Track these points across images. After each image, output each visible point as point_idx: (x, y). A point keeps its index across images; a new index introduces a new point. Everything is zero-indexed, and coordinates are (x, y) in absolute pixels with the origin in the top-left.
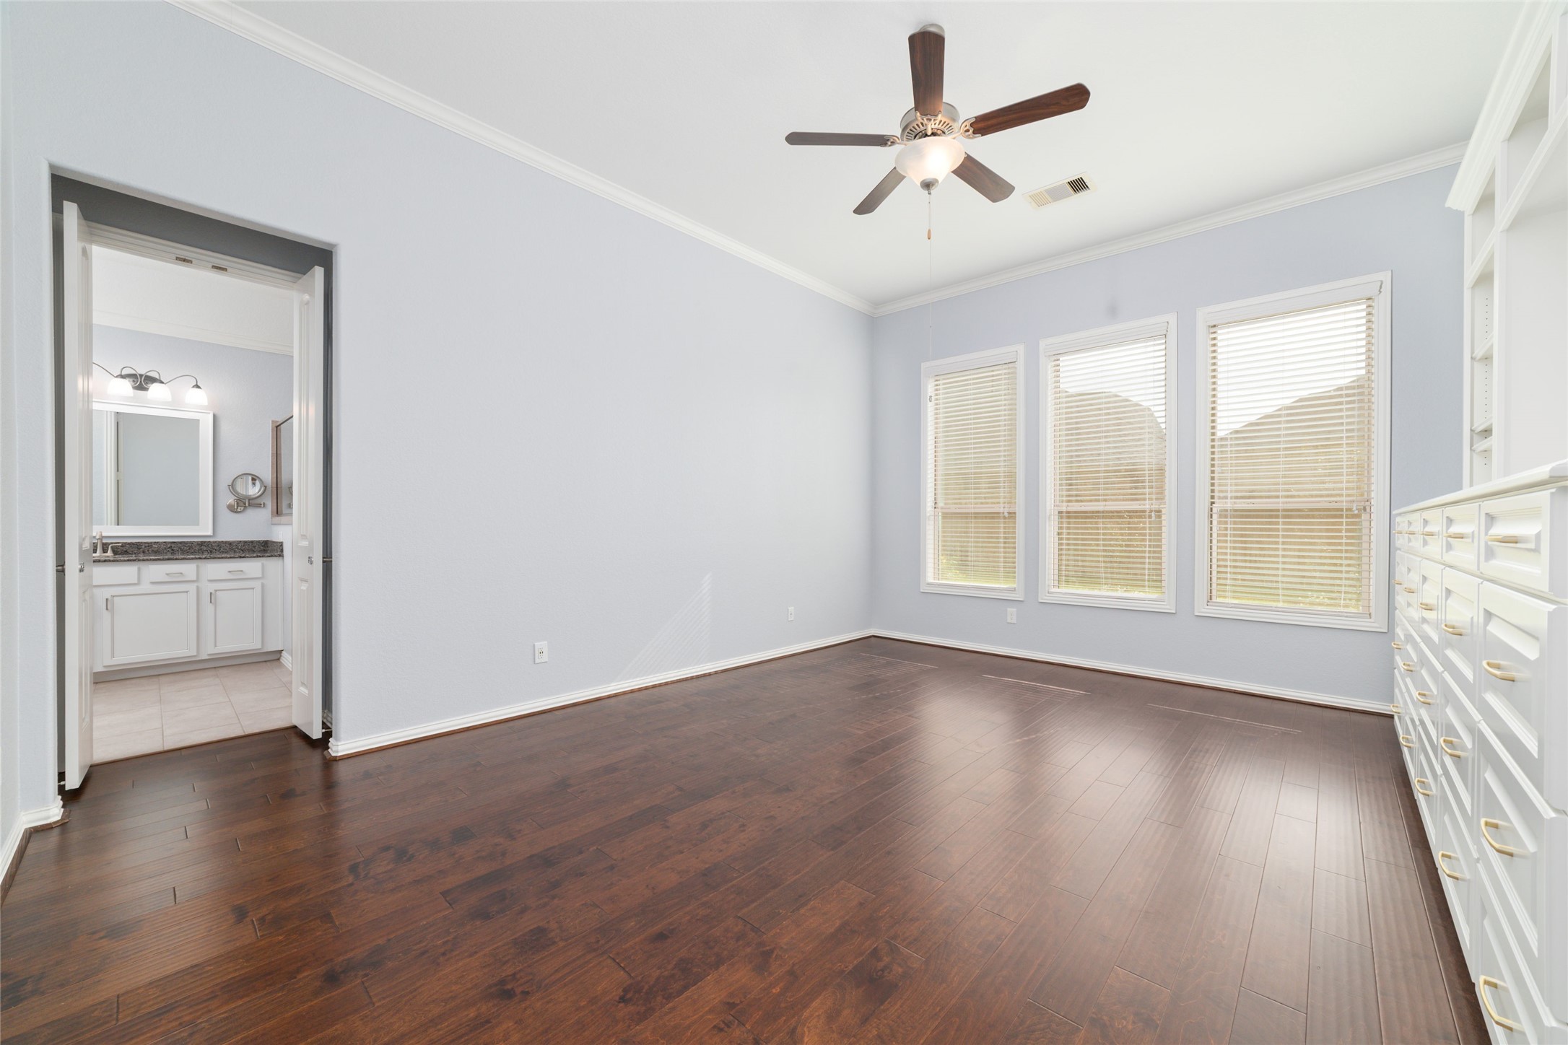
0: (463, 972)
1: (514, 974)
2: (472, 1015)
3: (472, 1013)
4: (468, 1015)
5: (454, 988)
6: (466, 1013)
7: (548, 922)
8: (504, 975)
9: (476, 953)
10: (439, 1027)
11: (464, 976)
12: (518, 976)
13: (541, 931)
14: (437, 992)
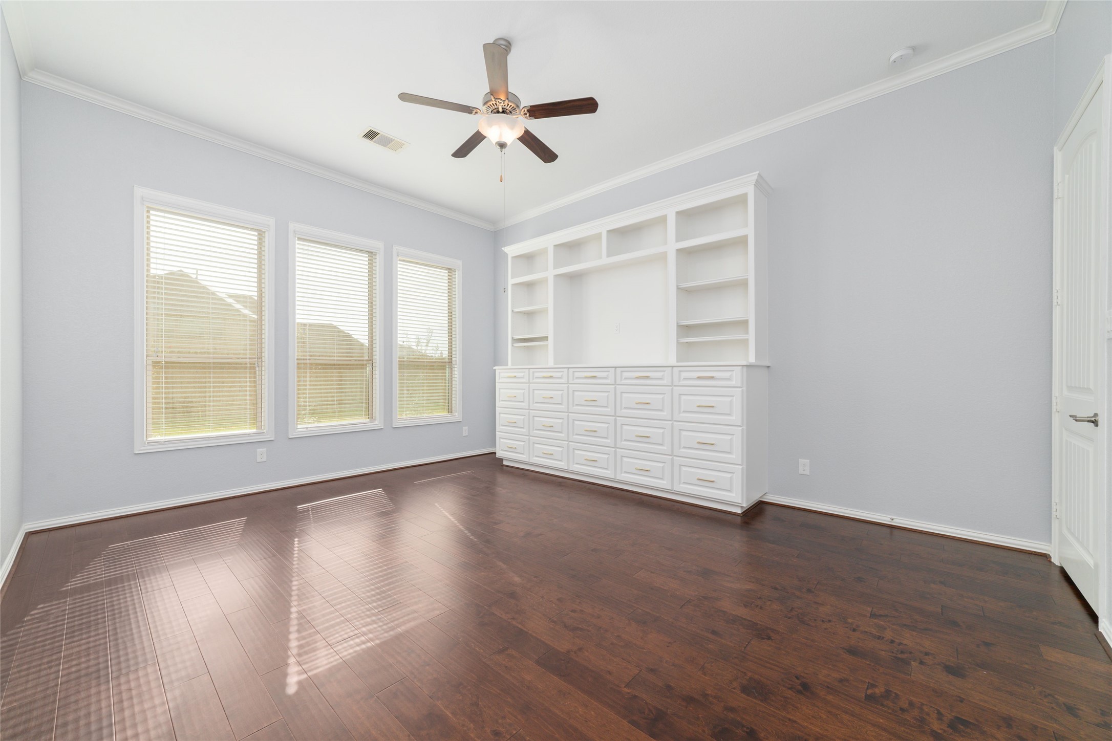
0: (809, 719)
1: (790, 689)
2: (831, 697)
3: (830, 698)
4: (834, 699)
5: (825, 717)
6: (833, 700)
7: (734, 688)
8: (794, 694)
9: (790, 719)
10: (852, 709)
11: (812, 716)
12: (790, 686)
13: (745, 689)
14: (835, 725)
